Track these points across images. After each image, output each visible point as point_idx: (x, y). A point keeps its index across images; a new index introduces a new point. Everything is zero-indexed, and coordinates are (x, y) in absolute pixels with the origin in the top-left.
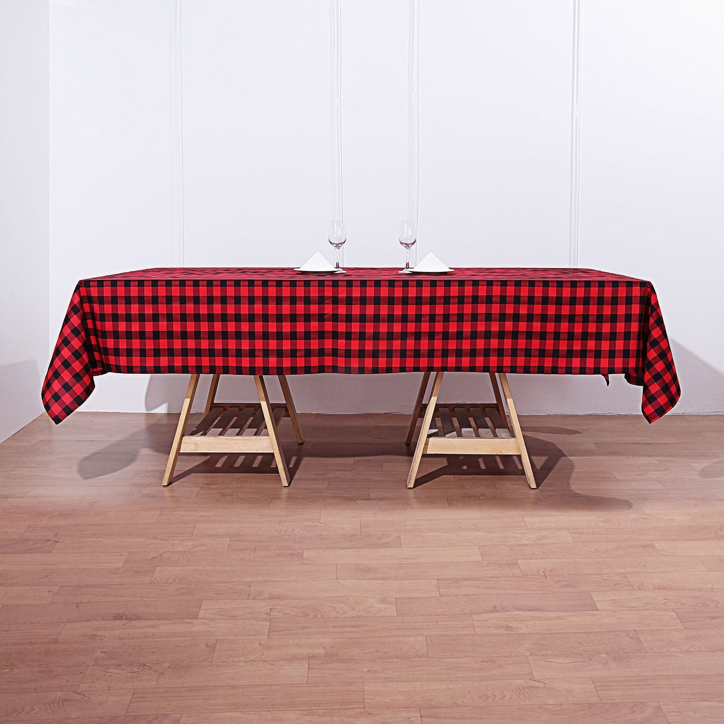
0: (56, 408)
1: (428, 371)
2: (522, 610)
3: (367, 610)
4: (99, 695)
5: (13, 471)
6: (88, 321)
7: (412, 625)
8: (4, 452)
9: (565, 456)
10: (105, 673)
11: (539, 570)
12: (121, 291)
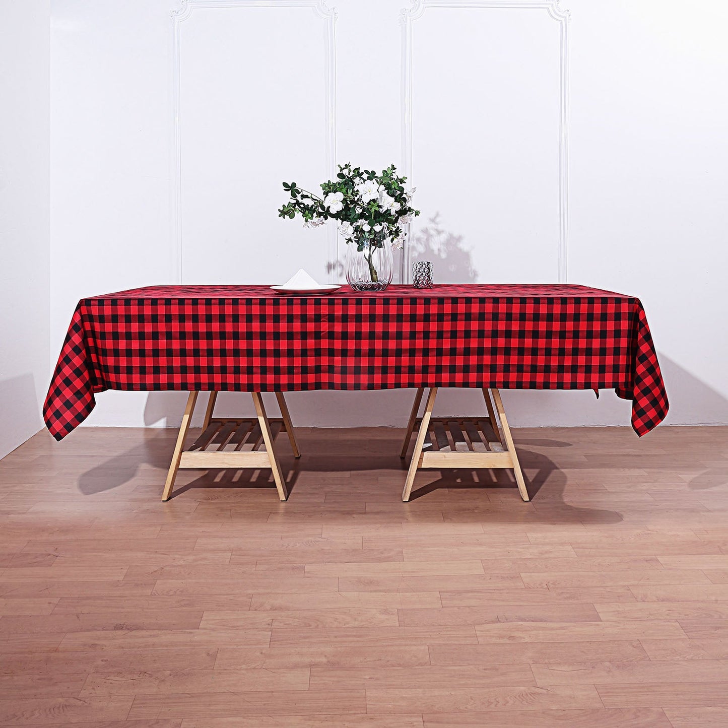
0: (58, 425)
1: (422, 387)
2: (525, 621)
3: (369, 621)
4: (100, 702)
5: (14, 486)
6: (89, 339)
7: (414, 635)
8: (5, 467)
9: (557, 468)
10: (105, 681)
11: (542, 583)
12: (121, 310)
